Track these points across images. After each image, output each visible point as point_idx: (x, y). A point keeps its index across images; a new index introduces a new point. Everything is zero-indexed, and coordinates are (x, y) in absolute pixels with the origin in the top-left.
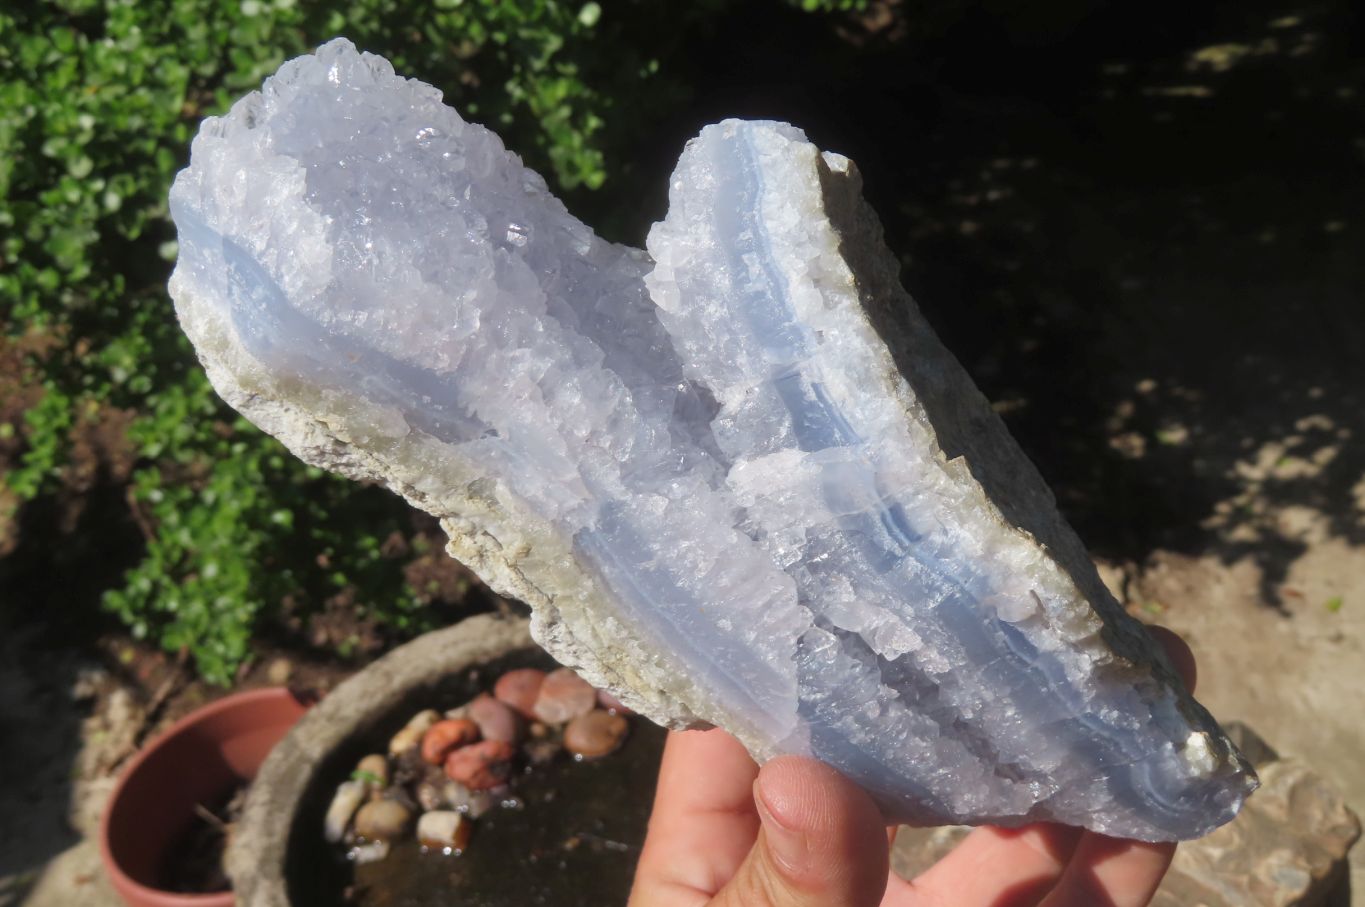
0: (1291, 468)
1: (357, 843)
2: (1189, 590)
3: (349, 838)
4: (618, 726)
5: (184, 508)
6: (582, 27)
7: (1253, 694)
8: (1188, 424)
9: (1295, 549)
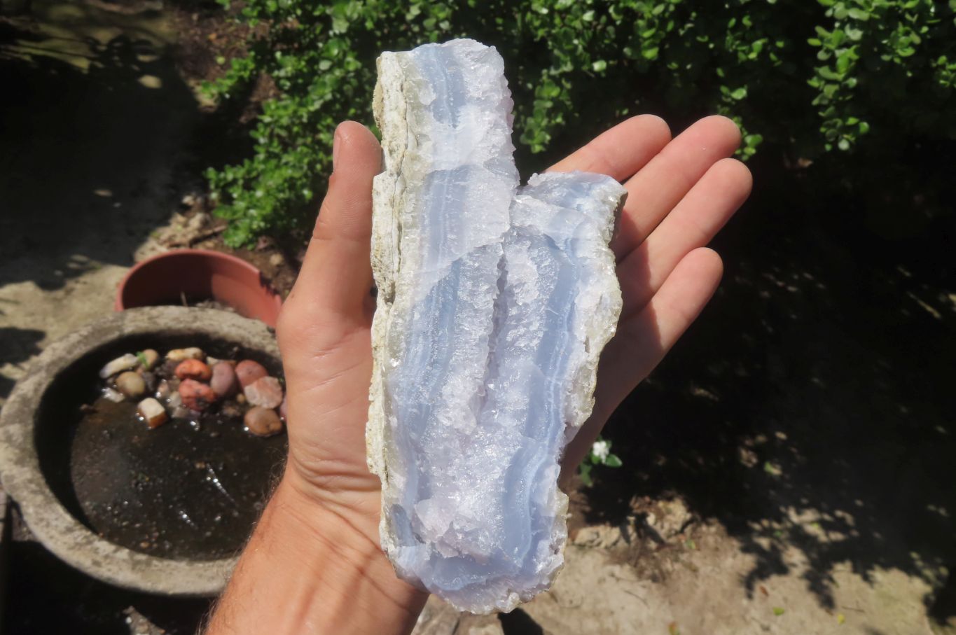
0: (814, 529)
1: (111, 386)
2: (717, 549)
3: (110, 381)
4: (276, 426)
5: (271, 156)
6: (591, 70)
7: (703, 621)
8: (784, 470)
9: (783, 570)
